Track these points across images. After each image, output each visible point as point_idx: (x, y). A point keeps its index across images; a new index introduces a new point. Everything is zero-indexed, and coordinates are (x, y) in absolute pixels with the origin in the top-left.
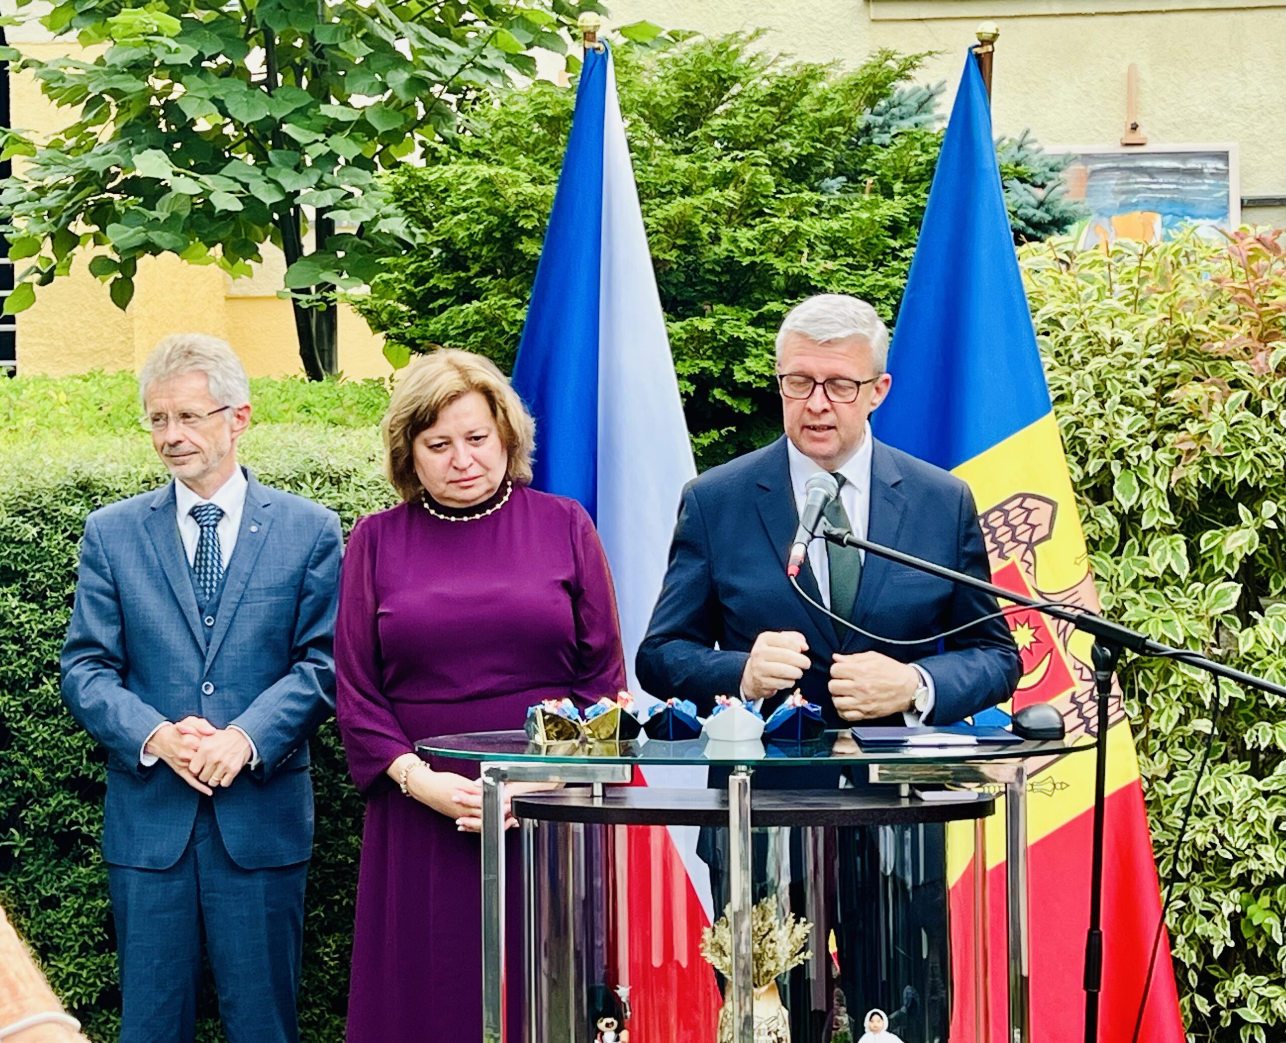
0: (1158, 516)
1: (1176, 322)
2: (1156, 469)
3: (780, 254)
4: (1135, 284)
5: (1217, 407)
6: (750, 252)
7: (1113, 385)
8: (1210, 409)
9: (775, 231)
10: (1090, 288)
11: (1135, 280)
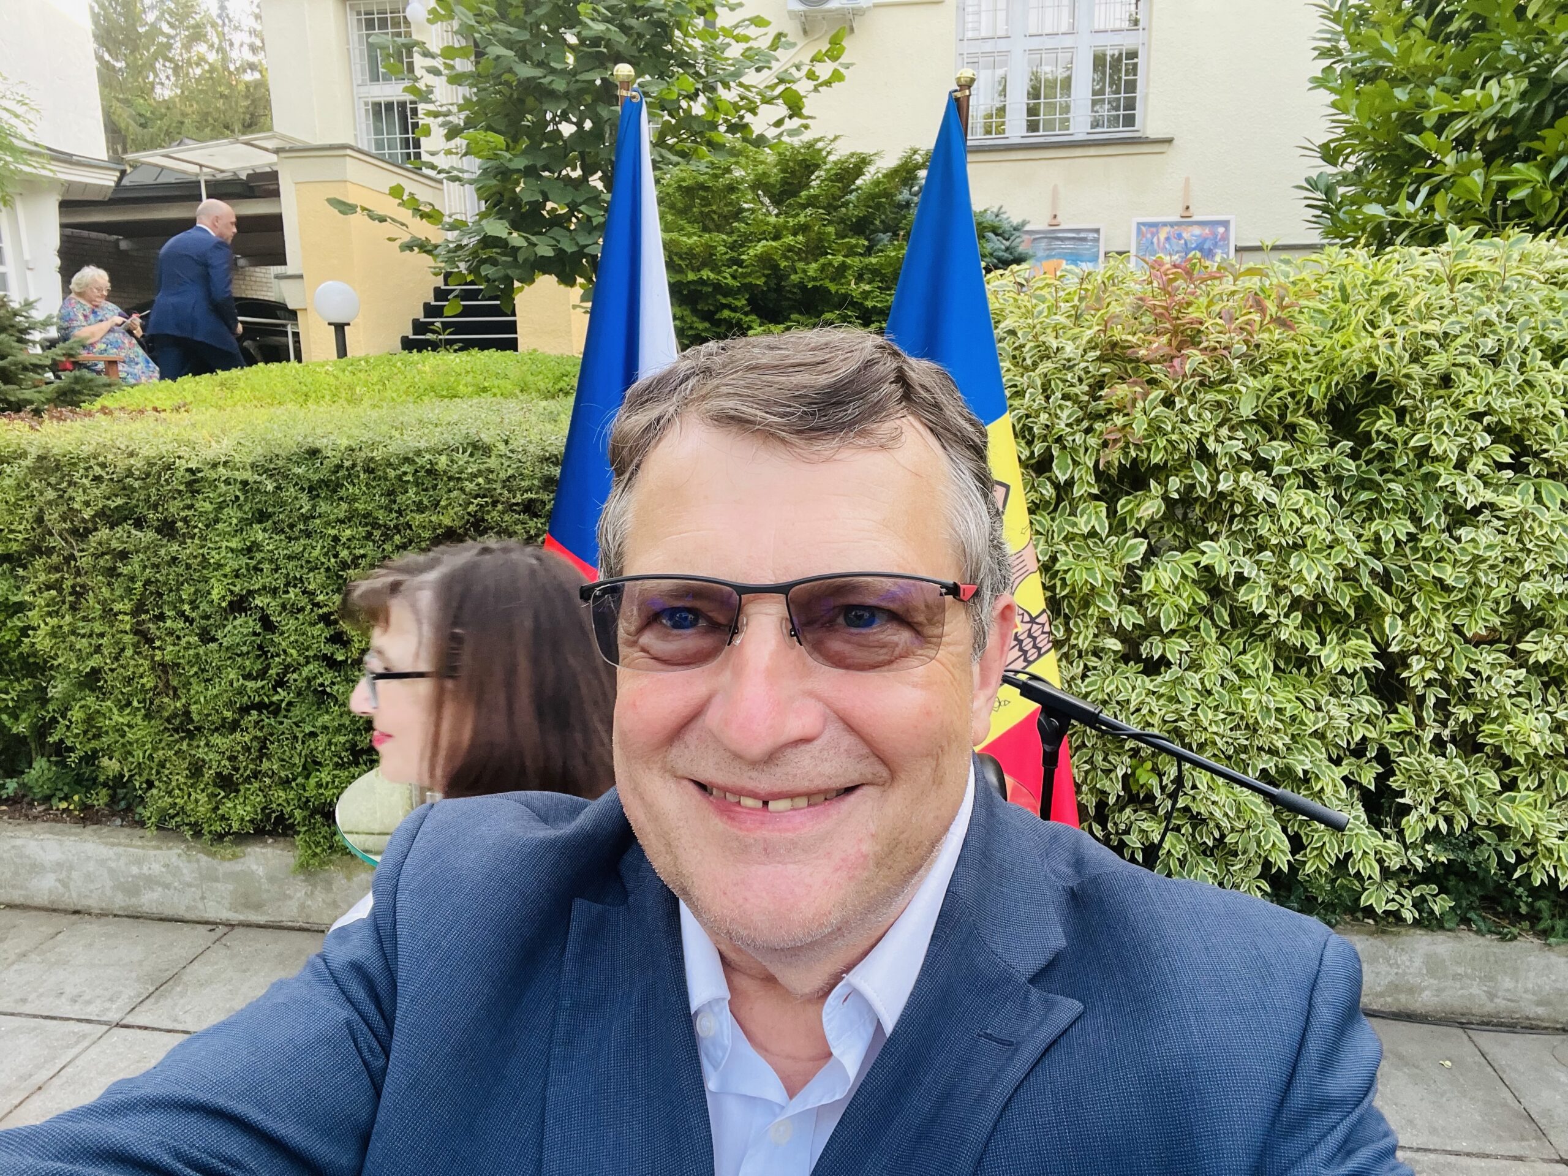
0: (1086, 487)
1: (1109, 333)
2: (1086, 450)
3: (832, 280)
4: (1076, 302)
5: (1140, 404)
6: (814, 279)
7: (1057, 385)
8: (1134, 406)
9: (830, 264)
10: (1042, 306)
11: (1076, 298)
